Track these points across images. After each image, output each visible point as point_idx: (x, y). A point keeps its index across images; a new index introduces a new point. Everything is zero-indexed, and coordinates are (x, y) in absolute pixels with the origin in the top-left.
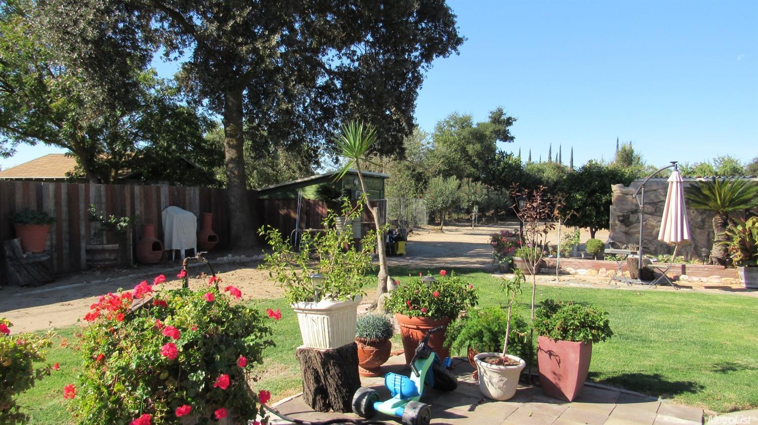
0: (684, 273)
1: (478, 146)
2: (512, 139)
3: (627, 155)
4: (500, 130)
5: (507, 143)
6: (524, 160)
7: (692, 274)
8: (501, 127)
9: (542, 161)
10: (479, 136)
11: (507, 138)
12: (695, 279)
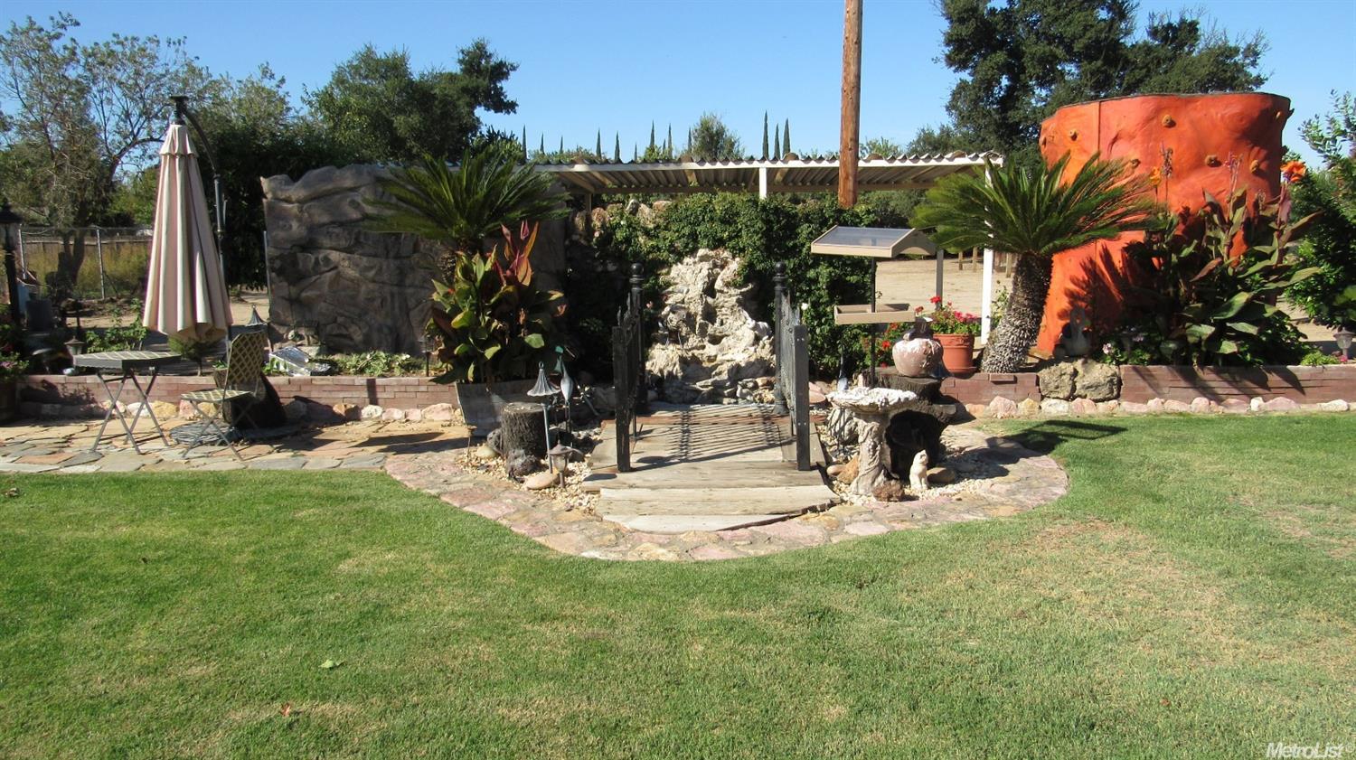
0: (374, 401)
1: (415, 119)
2: (510, 107)
3: (712, 137)
4: (478, 87)
5: (501, 115)
6: (532, 147)
7: (394, 403)
8: (483, 82)
9: (565, 150)
10: (420, 95)
11: (502, 105)
12: (397, 414)
